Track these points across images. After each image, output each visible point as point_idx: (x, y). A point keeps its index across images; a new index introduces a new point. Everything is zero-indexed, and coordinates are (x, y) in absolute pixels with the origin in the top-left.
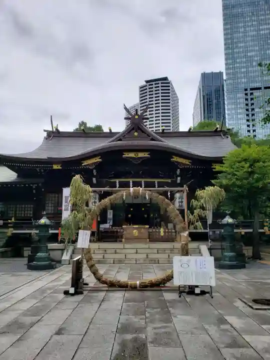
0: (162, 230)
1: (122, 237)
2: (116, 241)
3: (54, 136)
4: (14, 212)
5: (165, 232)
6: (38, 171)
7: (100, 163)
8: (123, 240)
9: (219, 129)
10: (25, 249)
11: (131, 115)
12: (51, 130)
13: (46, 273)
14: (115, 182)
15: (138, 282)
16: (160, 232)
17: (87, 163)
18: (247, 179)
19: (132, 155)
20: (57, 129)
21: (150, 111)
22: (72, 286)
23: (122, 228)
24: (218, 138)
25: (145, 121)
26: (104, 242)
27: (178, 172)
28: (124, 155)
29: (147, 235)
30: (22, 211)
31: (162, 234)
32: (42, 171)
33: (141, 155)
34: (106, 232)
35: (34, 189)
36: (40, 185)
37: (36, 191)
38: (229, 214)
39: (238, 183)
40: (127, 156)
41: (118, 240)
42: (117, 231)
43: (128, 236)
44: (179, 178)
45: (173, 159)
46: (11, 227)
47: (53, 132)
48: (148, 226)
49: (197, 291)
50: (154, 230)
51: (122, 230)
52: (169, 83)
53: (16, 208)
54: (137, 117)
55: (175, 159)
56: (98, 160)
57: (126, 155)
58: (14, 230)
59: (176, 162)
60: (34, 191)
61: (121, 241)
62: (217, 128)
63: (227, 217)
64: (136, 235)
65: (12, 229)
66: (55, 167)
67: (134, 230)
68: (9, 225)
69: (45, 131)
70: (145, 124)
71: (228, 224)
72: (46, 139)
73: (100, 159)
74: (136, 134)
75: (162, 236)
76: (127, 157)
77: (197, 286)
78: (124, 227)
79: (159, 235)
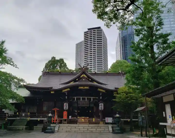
0: (94, 119)
3: (46, 75)
7: (69, 90)
8: (78, 123)
9: (120, 72)
10: (34, 127)
11: (81, 67)
14: (75, 98)
16: (93, 120)
19: (82, 88)
24: (120, 77)
27: (101, 94)
29: (88, 121)
31: (94, 121)
33: (86, 88)
38: (118, 113)
40: (80, 88)
42: (75, 119)
43: (80, 122)
44: (101, 97)
46: (29, 117)
47: (46, 72)
48: (88, 117)
50: (90, 119)
51: (77, 119)
52: (101, 30)
53: (29, 108)
54: (84, 69)
55: (99, 90)
56: (69, 89)
58: (31, 118)
64: (83, 121)
65: (30, 118)
66: (52, 92)
69: (42, 72)
71: (117, 117)
72: (43, 76)
74: (84, 80)
78: (78, 117)
79: (93, 121)
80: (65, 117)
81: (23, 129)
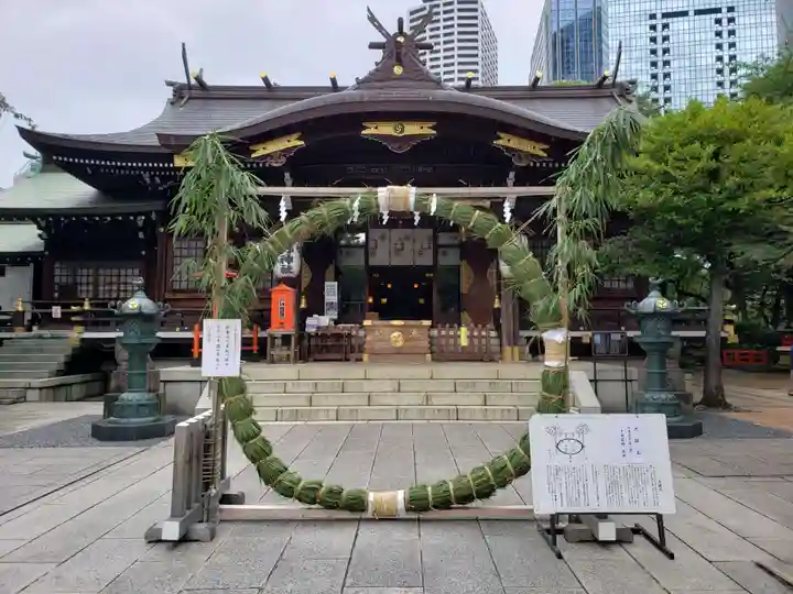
0: (464, 331)
1: (361, 350)
2: (347, 360)
3: (189, 98)
4: (91, 288)
5: (471, 337)
6: (148, 180)
7: (300, 151)
8: (365, 357)
9: (607, 82)
11: (386, 35)
12: (185, 81)
13: (138, 450)
15: (401, 495)
17: (266, 152)
18: (704, 190)
19: (386, 129)
20: (198, 79)
21: (432, 30)
22: (174, 516)
23: (362, 327)
24: (606, 103)
25: (421, 51)
26: (316, 360)
27: (512, 179)
28: (365, 128)
29: (425, 343)
30: (111, 284)
31: (464, 342)
32: (158, 180)
33: (412, 129)
34: (322, 335)
35: (141, 229)
36: (154, 216)
37: (145, 234)
38: (658, 288)
39: (679, 201)
41: (353, 356)
42: (349, 336)
43: (378, 346)
45: (500, 142)
46: (78, 324)
47: (190, 87)
48: (427, 323)
49: (607, 531)
50: (443, 333)
51: (362, 333)
53: (96, 276)
54: (401, 40)
55: (505, 141)
56: (294, 142)
57: (371, 130)
58: (87, 330)
59: (507, 148)
60: (141, 235)
61: (361, 360)
62: (605, 78)
63: (653, 293)
64: (400, 344)
65: (80, 328)
66: (179, 162)
67: (393, 333)
68: (73, 319)
69: (170, 84)
70: (422, 58)
71: (656, 314)
72: (172, 103)
73: (299, 139)
74: (398, 70)
75: (463, 347)
76: (372, 135)
77: (603, 516)
78: (367, 323)
79: (456, 344)
80: (282, 323)
81: (29, 393)
